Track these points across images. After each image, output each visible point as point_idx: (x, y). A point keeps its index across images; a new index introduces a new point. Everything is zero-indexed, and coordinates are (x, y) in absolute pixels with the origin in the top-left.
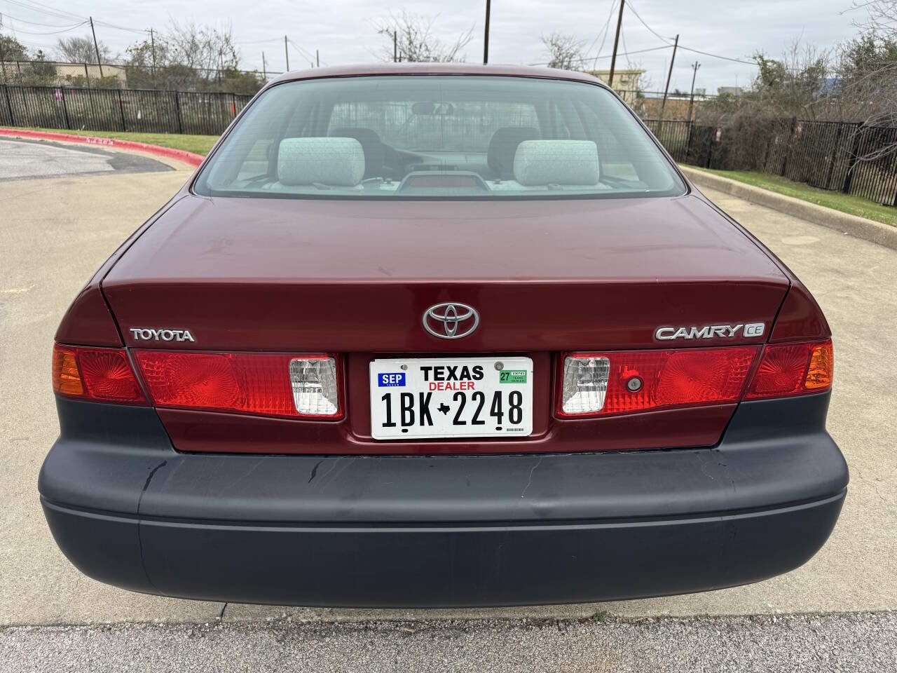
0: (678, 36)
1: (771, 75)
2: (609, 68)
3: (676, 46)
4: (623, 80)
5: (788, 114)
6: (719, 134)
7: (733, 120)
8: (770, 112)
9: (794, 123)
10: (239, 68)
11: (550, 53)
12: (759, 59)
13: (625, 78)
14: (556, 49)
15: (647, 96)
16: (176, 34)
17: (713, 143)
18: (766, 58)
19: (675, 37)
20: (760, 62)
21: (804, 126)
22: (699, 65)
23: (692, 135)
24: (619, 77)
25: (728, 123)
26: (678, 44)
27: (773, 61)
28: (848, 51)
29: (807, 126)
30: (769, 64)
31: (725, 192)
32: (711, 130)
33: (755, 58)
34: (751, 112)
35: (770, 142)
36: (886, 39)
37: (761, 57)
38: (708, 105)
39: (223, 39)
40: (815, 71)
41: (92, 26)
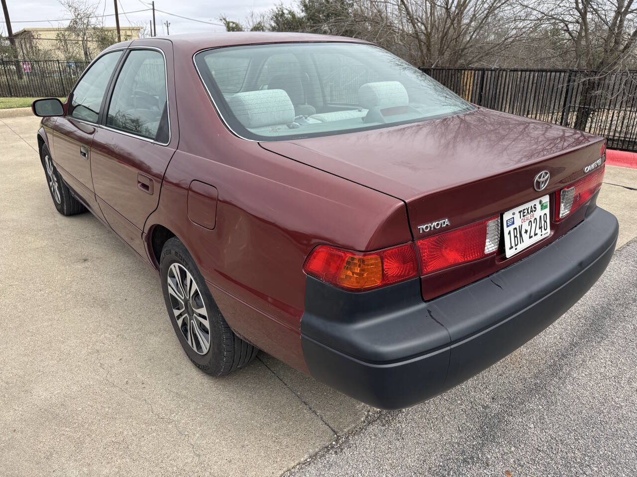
0: (153, 2)
3: (154, 9)
4: (128, 34)
11: (70, 13)
12: (224, 21)
18: (228, 20)
19: (152, 3)
20: (225, 22)
22: (169, 24)
24: (124, 32)
26: (155, 8)
27: (233, 23)
28: (270, 16)
30: (231, 24)
33: (221, 20)
36: (289, 9)
37: (225, 19)
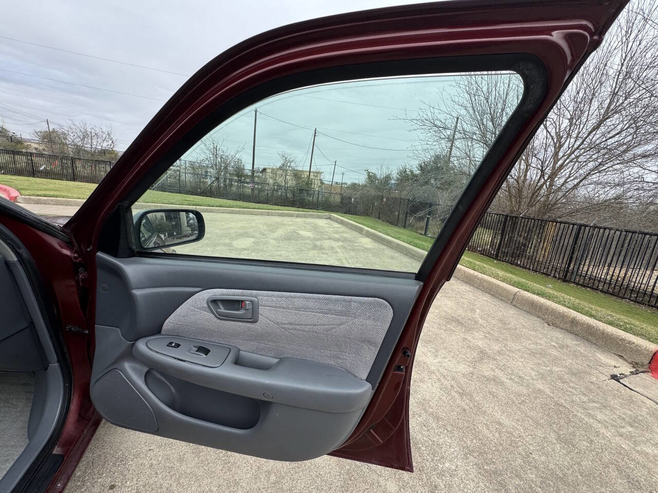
0: (336, 161)
1: (371, 177)
2: (309, 170)
5: (380, 194)
6: (353, 200)
7: (358, 194)
8: (373, 192)
9: (382, 197)
10: (115, 149)
13: (316, 175)
14: (284, 158)
15: (324, 182)
16: (73, 127)
17: (350, 203)
18: (369, 171)
21: (387, 199)
22: (345, 173)
23: (342, 199)
24: (313, 174)
25: (356, 195)
26: (336, 164)
27: (372, 173)
29: (388, 199)
31: (360, 233)
32: (350, 198)
33: (365, 171)
34: (365, 192)
35: (373, 204)
37: (367, 171)
38: (347, 188)
39: (107, 133)
40: (388, 178)
41: (48, 124)
